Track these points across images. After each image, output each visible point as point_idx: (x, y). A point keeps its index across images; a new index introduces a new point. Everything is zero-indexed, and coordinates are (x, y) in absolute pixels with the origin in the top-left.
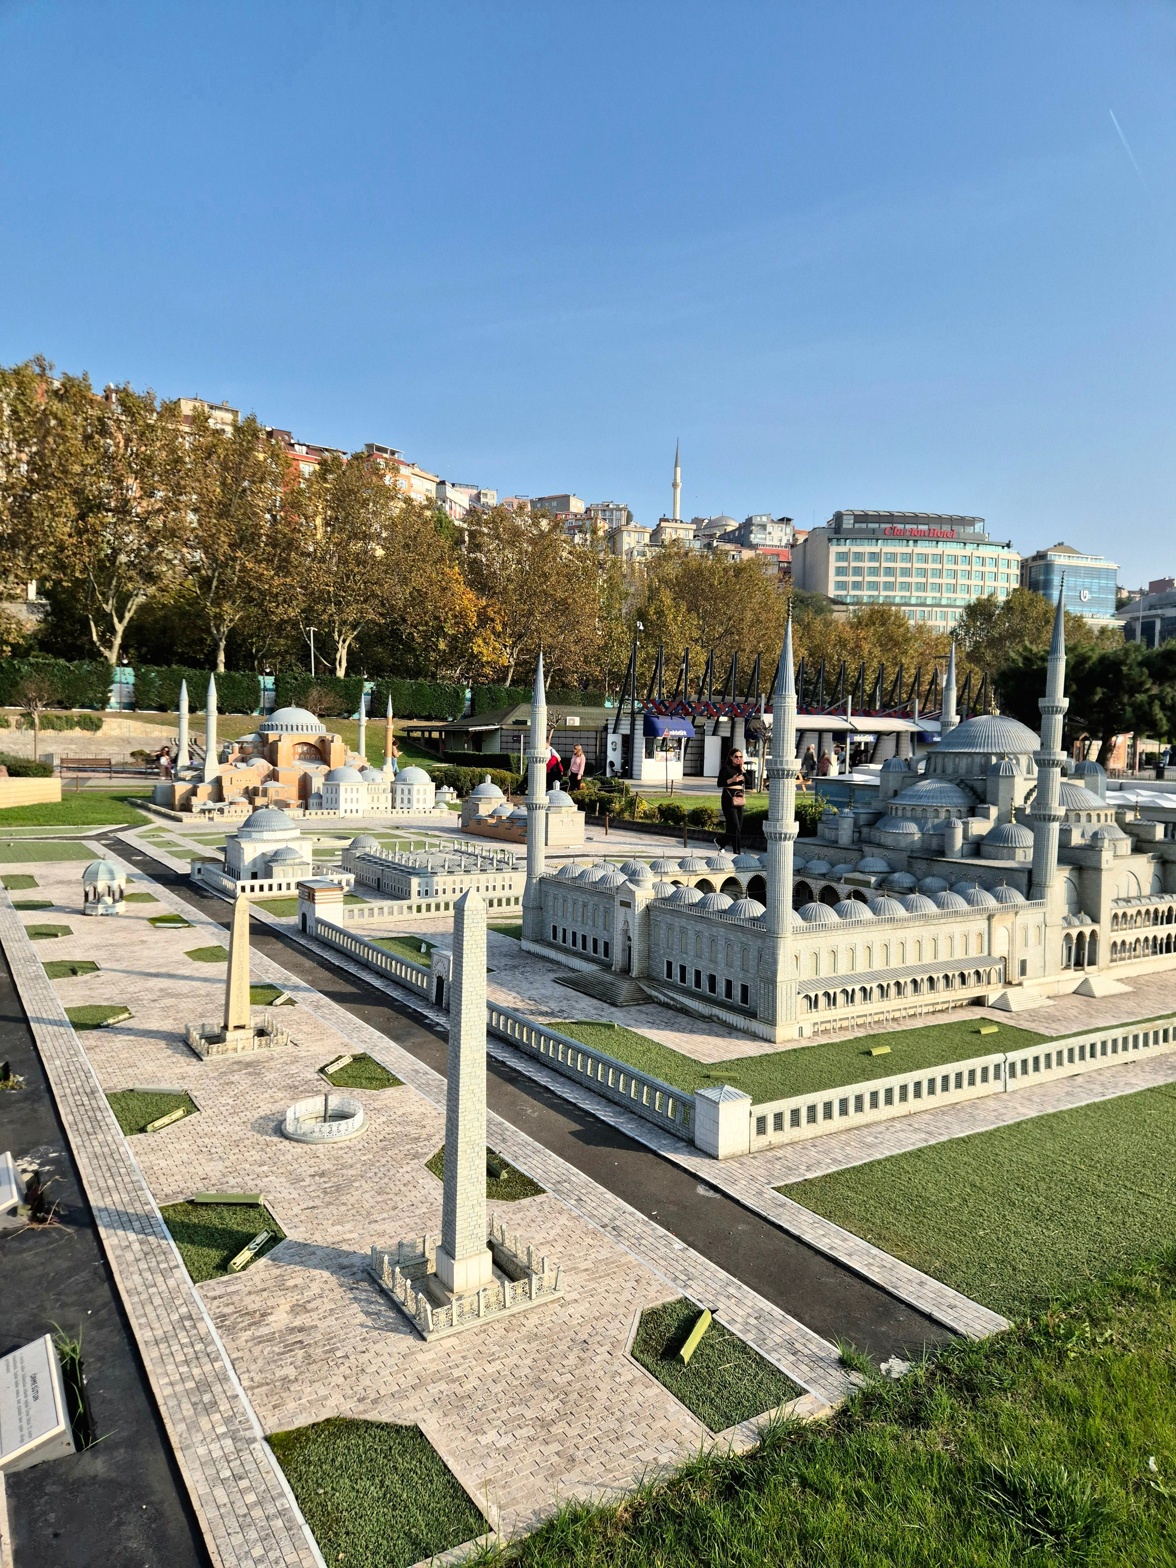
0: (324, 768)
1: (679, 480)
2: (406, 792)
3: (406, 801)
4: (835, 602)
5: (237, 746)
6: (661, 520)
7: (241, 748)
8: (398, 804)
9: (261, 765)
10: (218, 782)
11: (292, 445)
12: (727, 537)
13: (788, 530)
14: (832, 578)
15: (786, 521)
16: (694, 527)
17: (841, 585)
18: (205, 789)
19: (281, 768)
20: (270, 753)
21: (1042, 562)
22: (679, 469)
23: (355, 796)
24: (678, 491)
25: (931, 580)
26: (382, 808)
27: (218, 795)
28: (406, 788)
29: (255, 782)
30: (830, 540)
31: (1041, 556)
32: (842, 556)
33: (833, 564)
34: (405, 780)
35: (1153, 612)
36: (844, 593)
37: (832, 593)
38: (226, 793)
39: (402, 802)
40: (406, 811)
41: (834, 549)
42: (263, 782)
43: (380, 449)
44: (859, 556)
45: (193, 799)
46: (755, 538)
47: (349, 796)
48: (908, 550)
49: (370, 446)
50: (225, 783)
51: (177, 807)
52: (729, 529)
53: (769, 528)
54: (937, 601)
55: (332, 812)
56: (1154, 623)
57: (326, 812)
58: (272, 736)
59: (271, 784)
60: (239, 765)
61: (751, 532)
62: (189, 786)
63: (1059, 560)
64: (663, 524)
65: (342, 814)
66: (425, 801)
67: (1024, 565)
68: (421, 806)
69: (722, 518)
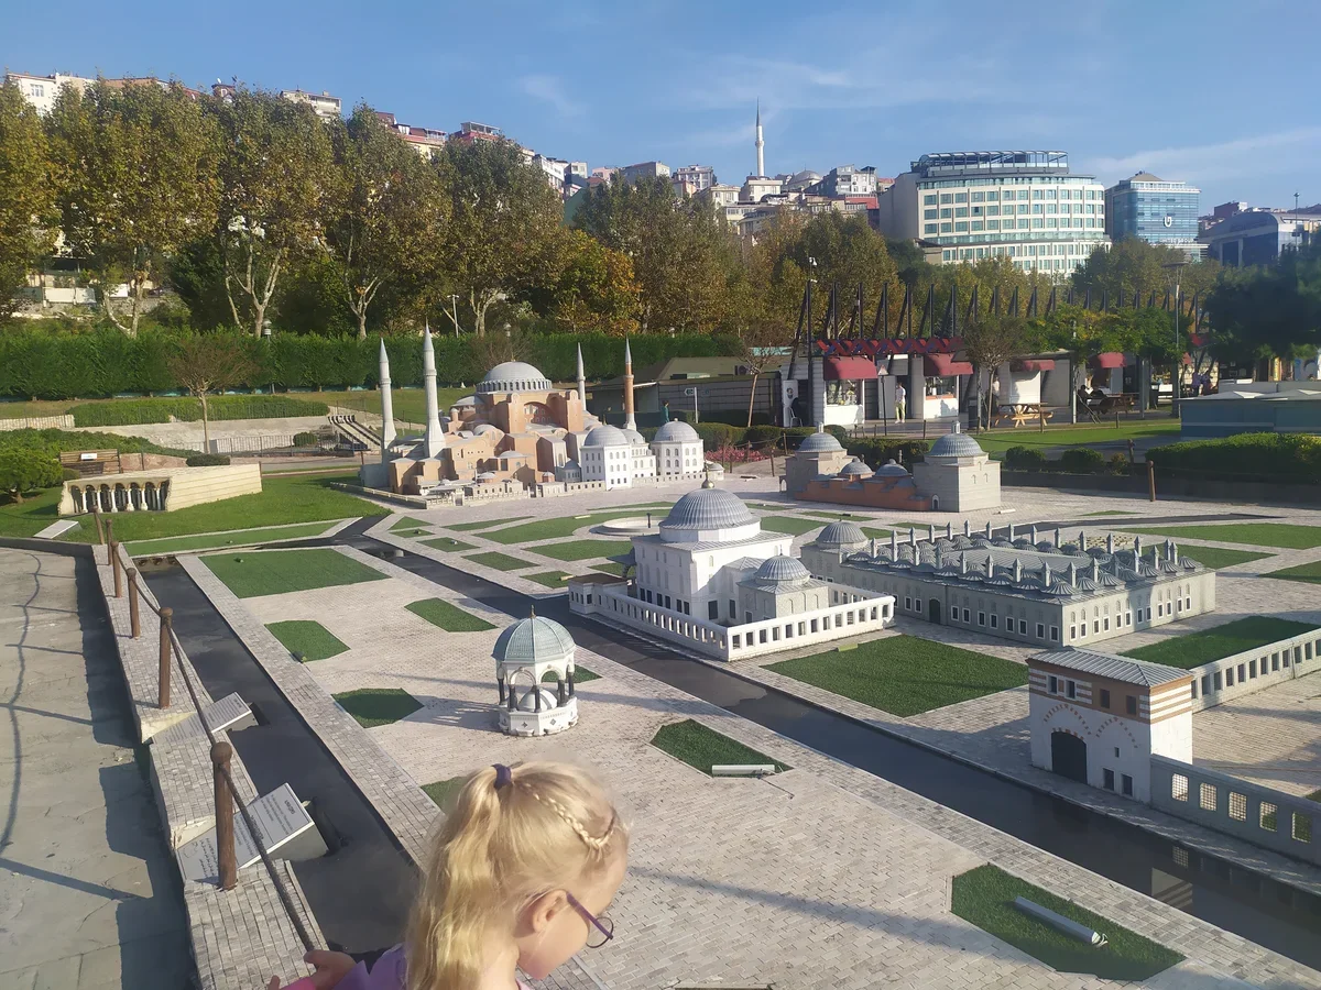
0: (561, 431)
1: (761, 139)
2: (673, 452)
3: (673, 463)
4: (924, 243)
5: (455, 412)
6: (749, 178)
7: (460, 414)
8: (664, 469)
9: (492, 433)
10: (446, 455)
11: (396, 126)
12: (811, 191)
13: (873, 179)
14: (922, 222)
15: (869, 170)
16: (781, 182)
17: (931, 228)
18: (432, 467)
19: (514, 431)
20: (499, 417)
21: (1125, 192)
22: (760, 128)
23: (621, 461)
24: (761, 148)
25: (1019, 217)
26: (647, 475)
27: (448, 471)
28: (672, 448)
29: (489, 454)
30: (918, 184)
31: (1125, 185)
32: (930, 200)
33: (922, 208)
34: (670, 438)
35: (1233, 234)
36: (935, 235)
37: (922, 236)
38: (457, 467)
39: (669, 465)
40: (673, 476)
41: (923, 193)
42: (498, 453)
43: (475, 127)
44: (947, 199)
45: (420, 478)
46: (842, 188)
47: (615, 462)
48: (994, 188)
49: (466, 125)
50: (455, 456)
51: (400, 490)
52: (814, 182)
53: (854, 179)
54: (1027, 237)
55: (596, 483)
56: (1237, 243)
57: (590, 484)
58: (498, 397)
59: (507, 454)
60: (465, 434)
61: (837, 184)
62: (411, 463)
63: (1142, 188)
64: (751, 182)
65: (609, 486)
66: (695, 464)
67: (1107, 195)
68: (691, 469)
69: (804, 173)
